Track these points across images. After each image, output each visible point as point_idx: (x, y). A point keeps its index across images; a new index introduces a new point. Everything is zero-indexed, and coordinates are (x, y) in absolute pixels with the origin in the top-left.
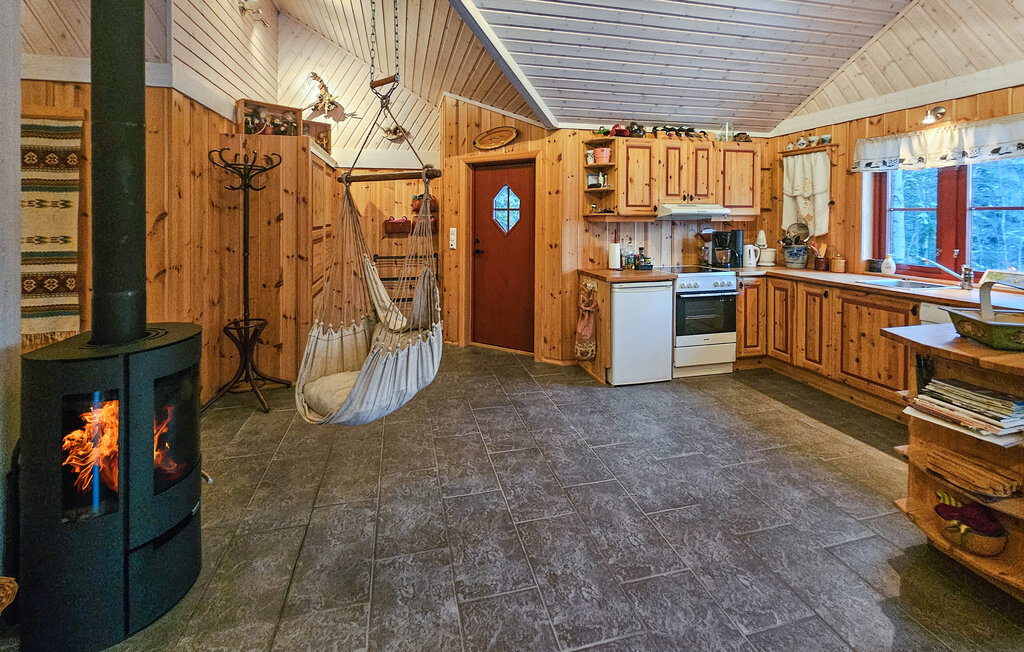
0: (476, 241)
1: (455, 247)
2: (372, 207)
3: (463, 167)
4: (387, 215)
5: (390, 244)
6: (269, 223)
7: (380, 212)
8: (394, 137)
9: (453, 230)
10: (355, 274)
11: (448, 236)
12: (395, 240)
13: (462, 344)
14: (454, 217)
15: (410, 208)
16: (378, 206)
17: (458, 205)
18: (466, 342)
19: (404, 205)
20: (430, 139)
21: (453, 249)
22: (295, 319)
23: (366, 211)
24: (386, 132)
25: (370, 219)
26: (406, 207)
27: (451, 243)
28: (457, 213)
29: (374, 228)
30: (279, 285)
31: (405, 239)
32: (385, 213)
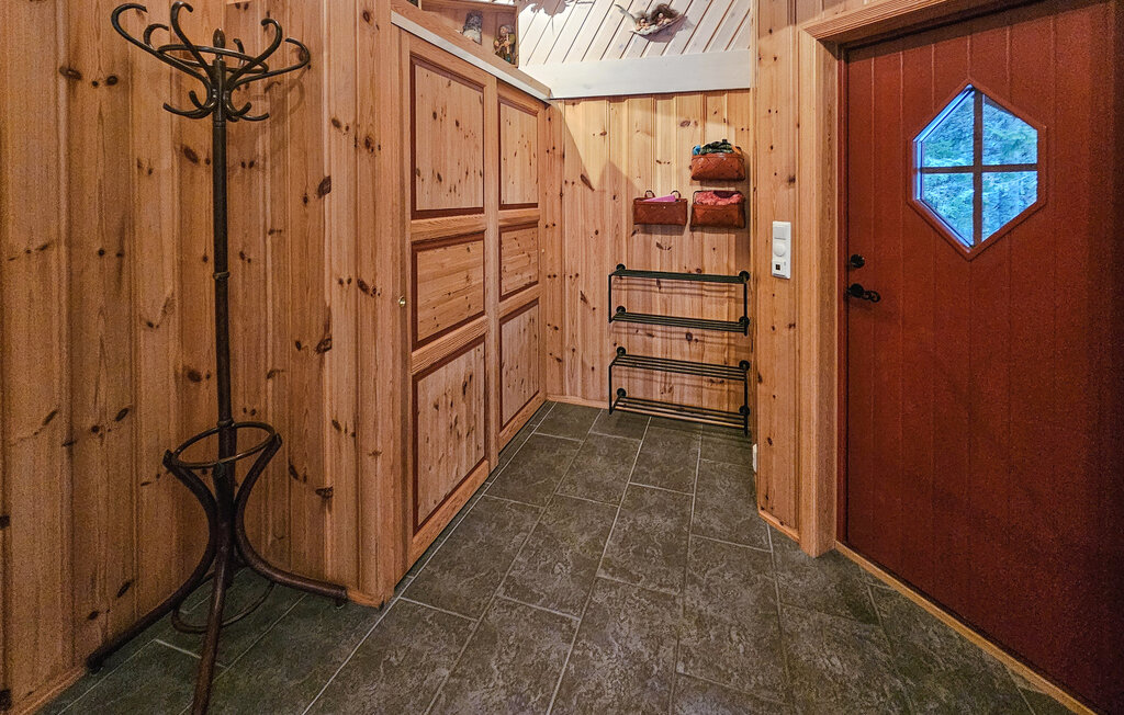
0: (852, 262)
1: (786, 272)
2: (613, 171)
3: (811, 50)
4: (640, 190)
5: (647, 245)
6: (306, 200)
7: (627, 179)
8: (654, 28)
9: (782, 227)
10: (584, 299)
11: (769, 243)
12: (657, 238)
13: (811, 547)
14: (785, 193)
15: (688, 174)
16: (624, 171)
17: (796, 162)
18: (822, 543)
19: (674, 166)
20: (730, 26)
21: (781, 278)
22: (354, 435)
23: (603, 177)
24: (637, 21)
25: (608, 196)
26: (679, 172)
27: (776, 260)
28: (792, 180)
29: (617, 213)
30: (324, 346)
31: (675, 239)
32: (637, 183)
